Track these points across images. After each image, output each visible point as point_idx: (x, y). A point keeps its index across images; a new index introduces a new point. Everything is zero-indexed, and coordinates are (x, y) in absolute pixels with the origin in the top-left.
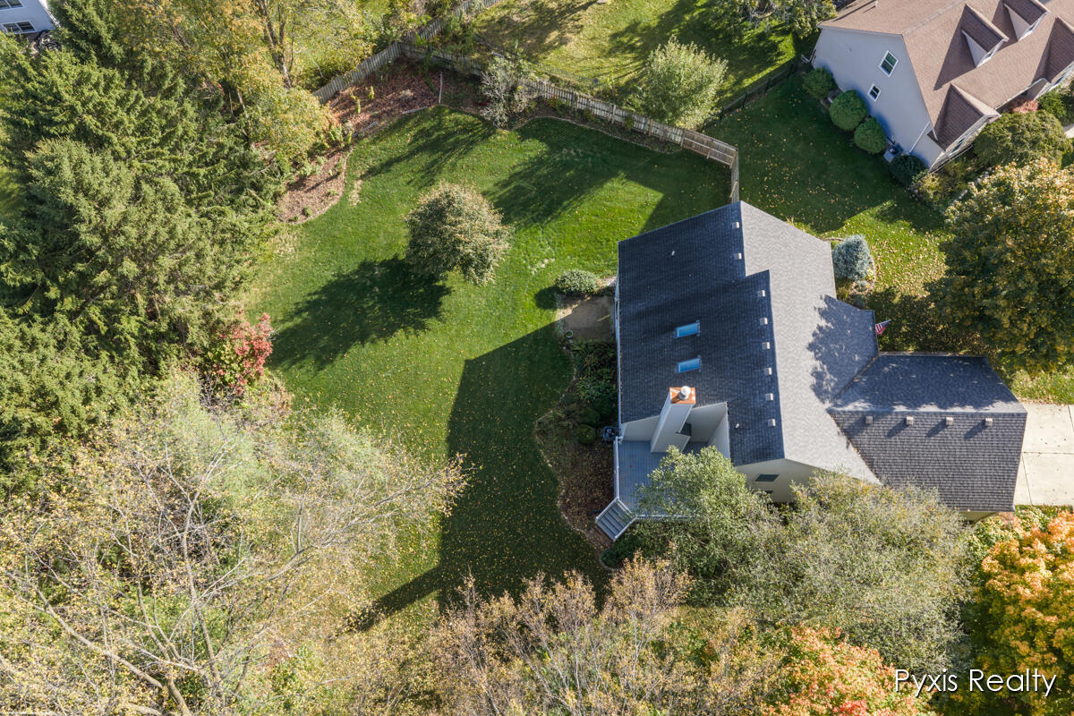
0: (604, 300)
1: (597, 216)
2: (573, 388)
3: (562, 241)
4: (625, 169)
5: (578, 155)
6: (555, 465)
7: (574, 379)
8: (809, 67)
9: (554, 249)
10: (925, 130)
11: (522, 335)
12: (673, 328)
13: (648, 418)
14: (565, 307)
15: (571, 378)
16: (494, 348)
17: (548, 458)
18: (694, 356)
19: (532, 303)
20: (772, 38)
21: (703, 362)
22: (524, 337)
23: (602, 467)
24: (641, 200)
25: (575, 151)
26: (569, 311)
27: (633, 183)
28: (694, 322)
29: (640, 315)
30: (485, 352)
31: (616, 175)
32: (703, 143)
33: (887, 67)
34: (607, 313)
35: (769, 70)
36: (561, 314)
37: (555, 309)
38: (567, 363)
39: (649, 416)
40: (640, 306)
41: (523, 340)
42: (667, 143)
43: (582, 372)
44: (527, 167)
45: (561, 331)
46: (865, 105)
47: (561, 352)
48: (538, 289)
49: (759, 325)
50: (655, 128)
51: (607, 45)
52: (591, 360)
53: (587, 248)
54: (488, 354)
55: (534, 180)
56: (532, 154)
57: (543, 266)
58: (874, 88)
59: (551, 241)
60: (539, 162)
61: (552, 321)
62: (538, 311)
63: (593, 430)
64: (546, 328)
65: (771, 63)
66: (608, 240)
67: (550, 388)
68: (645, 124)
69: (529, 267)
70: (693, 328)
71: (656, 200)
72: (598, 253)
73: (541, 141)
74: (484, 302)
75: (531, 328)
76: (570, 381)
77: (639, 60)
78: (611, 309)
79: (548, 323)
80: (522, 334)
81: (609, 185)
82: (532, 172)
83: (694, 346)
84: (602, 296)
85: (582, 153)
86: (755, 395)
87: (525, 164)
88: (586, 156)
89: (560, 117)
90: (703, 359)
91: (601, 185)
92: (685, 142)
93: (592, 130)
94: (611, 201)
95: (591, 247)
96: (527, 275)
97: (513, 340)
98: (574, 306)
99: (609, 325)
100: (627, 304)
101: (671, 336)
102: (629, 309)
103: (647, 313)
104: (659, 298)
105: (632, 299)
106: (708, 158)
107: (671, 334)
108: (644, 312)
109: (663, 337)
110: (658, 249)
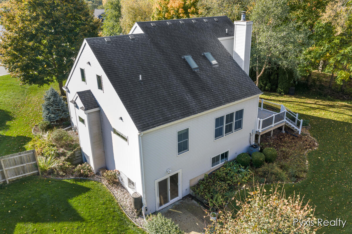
12: (193, 72)
83: (198, 58)
100: (192, 109)
101: (199, 72)
102: (194, 106)
103: (191, 91)
104: (177, 85)
105: (186, 106)
106: (8, 182)
107: (198, 73)
108: (191, 94)
109: (202, 77)
110: (139, 94)
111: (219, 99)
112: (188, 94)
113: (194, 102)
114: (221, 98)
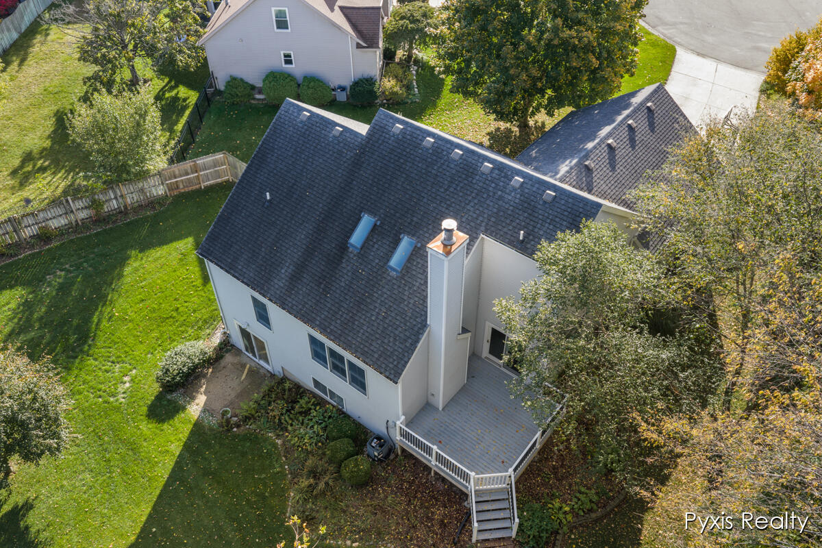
0: (229, 358)
1: (143, 300)
2: (288, 451)
3: (127, 349)
4: (132, 247)
5: (68, 271)
6: (361, 539)
7: (279, 442)
8: (218, 92)
9: (123, 362)
10: (351, 47)
11: (172, 464)
12: (343, 247)
13: (419, 346)
14: (193, 398)
15: (275, 446)
16: (152, 504)
17: (345, 540)
18: (397, 242)
19: (150, 426)
20: (167, 95)
21: (413, 235)
22: (177, 463)
23: (411, 483)
24: (175, 255)
25: (61, 270)
26: (201, 399)
27: (152, 251)
28: (359, 219)
29: (295, 278)
30: (144, 519)
31: (129, 258)
32: (187, 174)
33: (282, 24)
34: (243, 366)
35: (187, 113)
36: (195, 408)
37: (184, 409)
38: (254, 439)
39: (417, 341)
40: (285, 271)
41: (179, 465)
42: (153, 203)
43: (281, 427)
44: (16, 320)
45: (213, 422)
46: (289, 77)
47: (235, 436)
48: (145, 409)
49: (427, 149)
50: (130, 195)
51: (12, 182)
52: (277, 408)
53: (162, 334)
54: (150, 516)
55: (37, 325)
56: (13, 305)
57: (127, 385)
58: (285, 56)
59: (113, 358)
60: (27, 306)
61: (193, 422)
62: (165, 426)
63: (359, 457)
64: (192, 433)
65: (185, 108)
66: (177, 309)
67: (263, 476)
68: (116, 198)
69: (112, 399)
70: (366, 223)
71: (189, 246)
72: (178, 327)
73: (11, 287)
74: (88, 476)
75: (176, 448)
76: (276, 448)
77: (59, 172)
78: (244, 360)
79: (190, 427)
80: (169, 463)
81: (127, 270)
82: (28, 320)
83: (386, 235)
84: (222, 357)
85: (71, 266)
86: (501, 198)
87: (11, 320)
88: (78, 267)
89: (16, 255)
90: (409, 234)
91: (120, 276)
92: (170, 188)
93: (64, 243)
94: (145, 279)
95: (164, 329)
96: (117, 409)
97: (166, 476)
98: (202, 390)
99: (258, 373)
100: (269, 286)
101: (352, 256)
102: (277, 286)
103: (301, 268)
104: (299, 243)
105: (269, 277)
106: (203, 188)
107: (349, 254)
108: (296, 270)
109: (344, 265)
110: (248, 213)
111: (319, 314)
112: (291, 267)
113: (284, 281)
114: (323, 316)
